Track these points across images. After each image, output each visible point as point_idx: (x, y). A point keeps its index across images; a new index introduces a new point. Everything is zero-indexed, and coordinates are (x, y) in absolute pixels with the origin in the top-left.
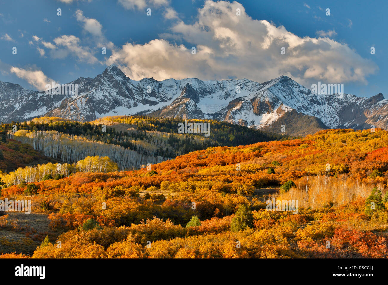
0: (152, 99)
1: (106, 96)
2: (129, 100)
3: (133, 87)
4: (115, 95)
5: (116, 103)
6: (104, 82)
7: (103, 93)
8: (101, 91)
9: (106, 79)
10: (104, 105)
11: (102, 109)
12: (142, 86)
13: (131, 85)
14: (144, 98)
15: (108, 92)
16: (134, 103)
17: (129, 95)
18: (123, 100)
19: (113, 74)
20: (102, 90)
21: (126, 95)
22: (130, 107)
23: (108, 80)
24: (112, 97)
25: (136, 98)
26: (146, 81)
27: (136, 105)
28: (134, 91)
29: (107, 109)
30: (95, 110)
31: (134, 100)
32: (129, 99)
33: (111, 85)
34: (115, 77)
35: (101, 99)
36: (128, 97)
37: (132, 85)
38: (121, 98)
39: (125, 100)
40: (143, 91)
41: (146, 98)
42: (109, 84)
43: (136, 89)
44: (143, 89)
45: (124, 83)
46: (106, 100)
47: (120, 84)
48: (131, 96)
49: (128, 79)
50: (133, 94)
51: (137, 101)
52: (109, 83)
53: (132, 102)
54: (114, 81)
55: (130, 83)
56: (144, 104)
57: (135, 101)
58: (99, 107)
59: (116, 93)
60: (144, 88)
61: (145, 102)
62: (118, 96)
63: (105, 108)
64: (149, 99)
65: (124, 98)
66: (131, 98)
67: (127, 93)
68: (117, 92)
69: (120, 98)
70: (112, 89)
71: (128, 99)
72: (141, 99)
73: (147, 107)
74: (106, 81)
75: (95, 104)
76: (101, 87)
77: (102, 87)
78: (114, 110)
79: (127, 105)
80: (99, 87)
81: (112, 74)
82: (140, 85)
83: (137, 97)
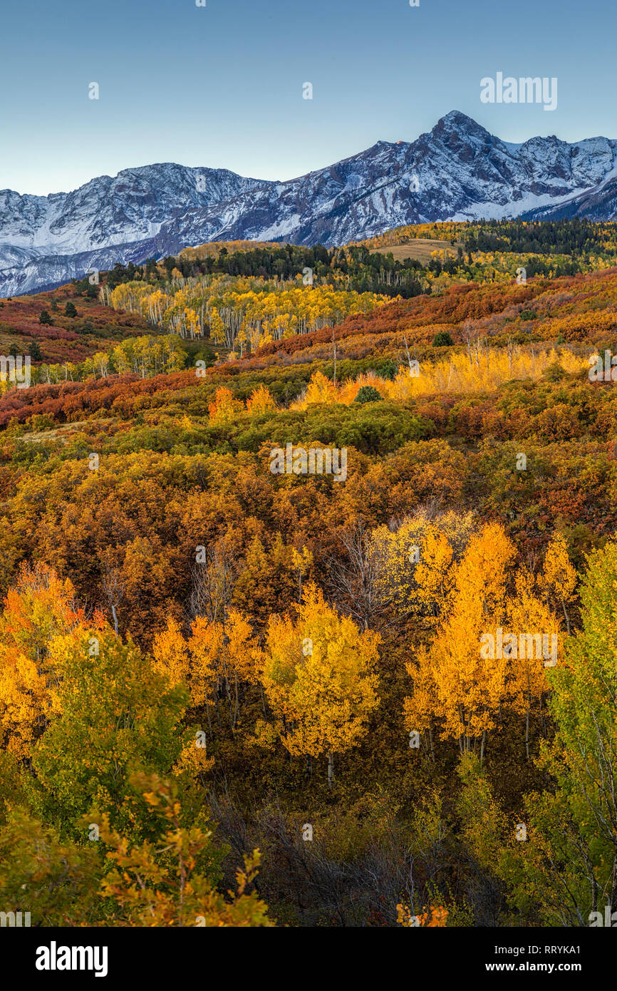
0: (556, 182)
1: (445, 182)
2: (501, 187)
3: (508, 158)
4: (465, 177)
5: (471, 195)
6: (438, 151)
7: (437, 175)
8: (432, 172)
9: (442, 143)
10: (441, 200)
11: (436, 210)
12: (530, 156)
13: (503, 154)
14: (537, 180)
15: (447, 171)
16: (515, 192)
17: (500, 176)
18: (486, 186)
19: (457, 130)
20: (432, 167)
21: (492, 176)
22: (505, 201)
23: (446, 146)
24: (460, 181)
25: (519, 182)
26: (538, 145)
27: (518, 196)
28: (511, 167)
29: (449, 209)
30: (419, 212)
31: (513, 186)
32: (501, 185)
33: (456, 156)
34: (465, 138)
35: (432, 189)
36: (497, 180)
37: (506, 153)
38: (482, 182)
39: (491, 188)
40: (533, 165)
41: (543, 179)
42: (449, 154)
43: (515, 161)
44: (534, 162)
45: (486, 151)
46: (444, 188)
47: (477, 153)
48: (507, 177)
49: (497, 140)
50: (511, 174)
51: (521, 189)
52: (450, 152)
53: (508, 190)
54: (460, 146)
55: (501, 150)
56: (538, 194)
57: (517, 189)
58: (430, 206)
59: (468, 173)
60: (535, 159)
61: (540, 189)
62: (474, 179)
63: (444, 208)
64: (549, 182)
65: (488, 183)
66: (504, 183)
67: (495, 171)
68: (471, 172)
69: (479, 184)
70: (458, 163)
71: (498, 185)
72: (530, 183)
73: (545, 200)
74: (441, 148)
75: (418, 201)
76: (429, 162)
77: (432, 161)
78: (466, 210)
79: (496, 198)
80: (425, 163)
81: (455, 132)
82: (525, 154)
83: (519, 178)
